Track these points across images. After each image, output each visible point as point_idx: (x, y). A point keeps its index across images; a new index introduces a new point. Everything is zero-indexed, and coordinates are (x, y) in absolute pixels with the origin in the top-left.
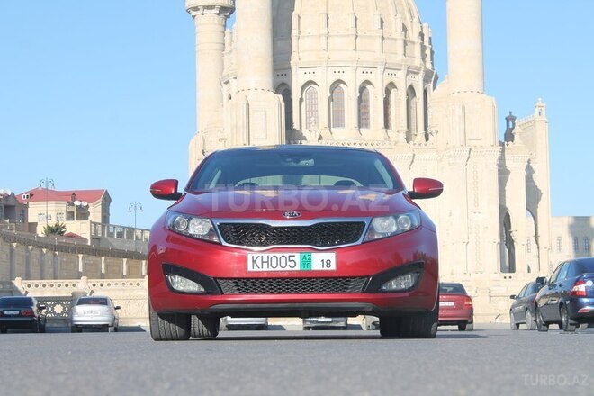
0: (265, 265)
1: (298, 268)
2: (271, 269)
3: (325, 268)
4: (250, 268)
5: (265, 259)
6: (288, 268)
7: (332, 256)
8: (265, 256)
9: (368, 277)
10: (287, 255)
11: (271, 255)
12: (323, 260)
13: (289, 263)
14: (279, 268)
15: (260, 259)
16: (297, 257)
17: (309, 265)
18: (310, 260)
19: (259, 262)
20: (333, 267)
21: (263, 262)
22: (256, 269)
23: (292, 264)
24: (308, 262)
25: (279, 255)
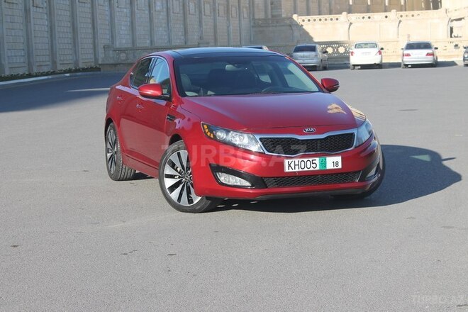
0: (297, 167)
1: (318, 168)
2: (300, 170)
3: (335, 167)
4: (286, 170)
5: (297, 163)
6: (312, 169)
7: (339, 159)
8: (296, 161)
9: (360, 171)
10: (311, 159)
11: (300, 160)
12: (333, 162)
13: (312, 165)
14: (306, 169)
15: (293, 163)
16: (317, 160)
17: (325, 166)
18: (325, 162)
19: (292, 165)
20: (340, 166)
21: (295, 165)
22: (291, 170)
23: (314, 166)
24: (324, 163)
25: (305, 160)
